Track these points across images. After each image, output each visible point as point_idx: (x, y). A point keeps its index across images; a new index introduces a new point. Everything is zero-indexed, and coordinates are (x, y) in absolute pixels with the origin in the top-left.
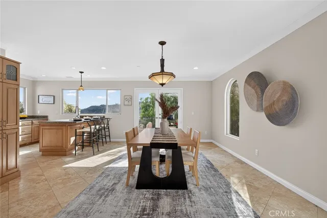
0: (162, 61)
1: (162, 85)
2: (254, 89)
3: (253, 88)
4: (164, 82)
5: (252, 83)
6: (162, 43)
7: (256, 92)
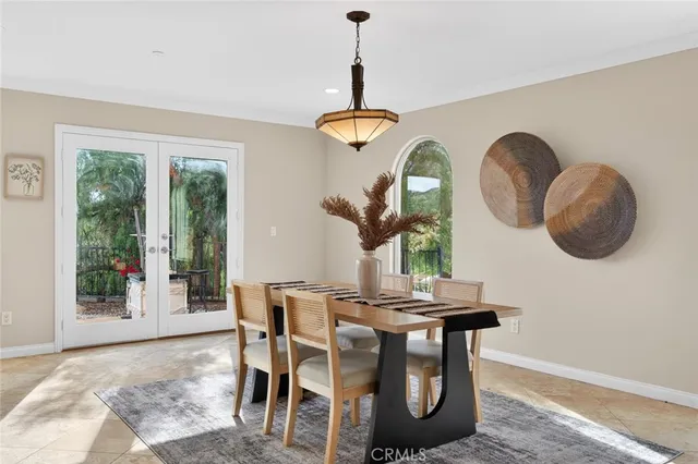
0: (357, 71)
1: (358, 145)
2: (510, 174)
3: (509, 170)
4: (361, 139)
5: (509, 158)
6: (358, 17)
7: (515, 181)
